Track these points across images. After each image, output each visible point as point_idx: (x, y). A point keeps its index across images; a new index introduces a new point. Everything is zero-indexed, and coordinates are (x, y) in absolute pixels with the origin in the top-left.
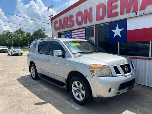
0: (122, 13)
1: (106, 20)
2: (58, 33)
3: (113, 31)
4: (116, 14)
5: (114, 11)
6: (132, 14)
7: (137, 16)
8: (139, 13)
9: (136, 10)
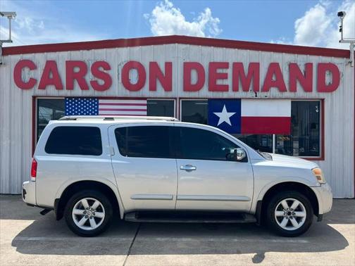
0: (235, 89)
1: (205, 93)
2: (34, 98)
3: (217, 114)
4: (225, 88)
5: (219, 82)
6: (250, 94)
7: (256, 99)
8: (260, 94)
9: (256, 90)
